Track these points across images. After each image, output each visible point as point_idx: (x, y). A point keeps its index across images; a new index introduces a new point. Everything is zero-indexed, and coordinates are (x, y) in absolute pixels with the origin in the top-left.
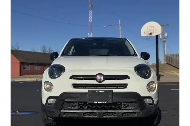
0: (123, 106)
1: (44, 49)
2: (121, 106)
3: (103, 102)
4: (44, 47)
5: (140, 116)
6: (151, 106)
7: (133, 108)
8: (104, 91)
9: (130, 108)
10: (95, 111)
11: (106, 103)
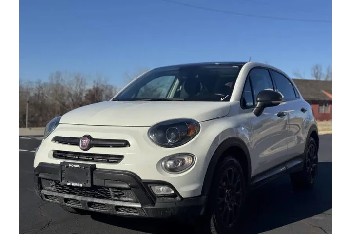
0: (112, 195)
1: (316, 71)
2: (109, 193)
3: (78, 185)
4: (317, 68)
5: (144, 214)
6: (169, 198)
7: (130, 199)
8: (79, 166)
9: (126, 199)
10: (78, 198)
11: (81, 185)
